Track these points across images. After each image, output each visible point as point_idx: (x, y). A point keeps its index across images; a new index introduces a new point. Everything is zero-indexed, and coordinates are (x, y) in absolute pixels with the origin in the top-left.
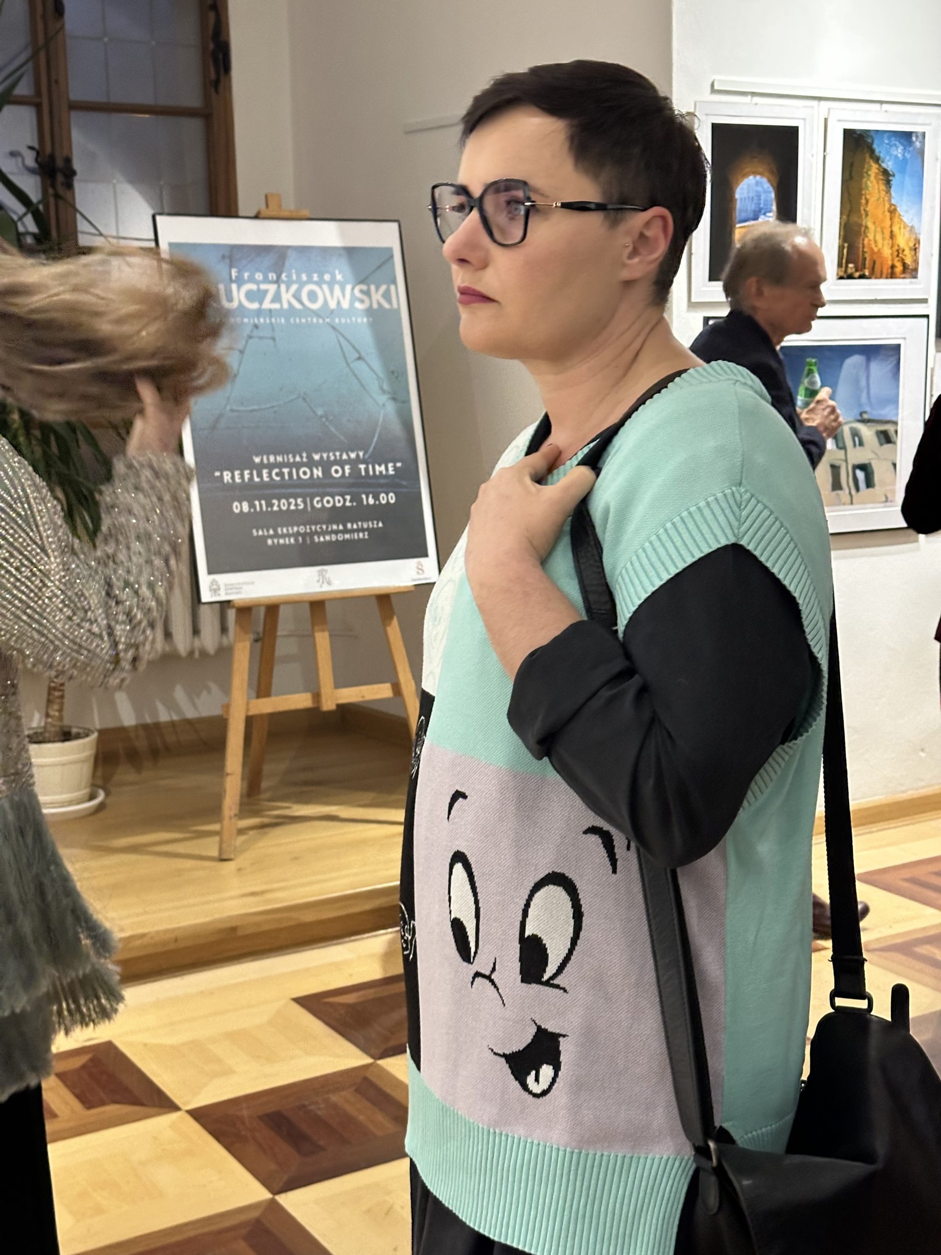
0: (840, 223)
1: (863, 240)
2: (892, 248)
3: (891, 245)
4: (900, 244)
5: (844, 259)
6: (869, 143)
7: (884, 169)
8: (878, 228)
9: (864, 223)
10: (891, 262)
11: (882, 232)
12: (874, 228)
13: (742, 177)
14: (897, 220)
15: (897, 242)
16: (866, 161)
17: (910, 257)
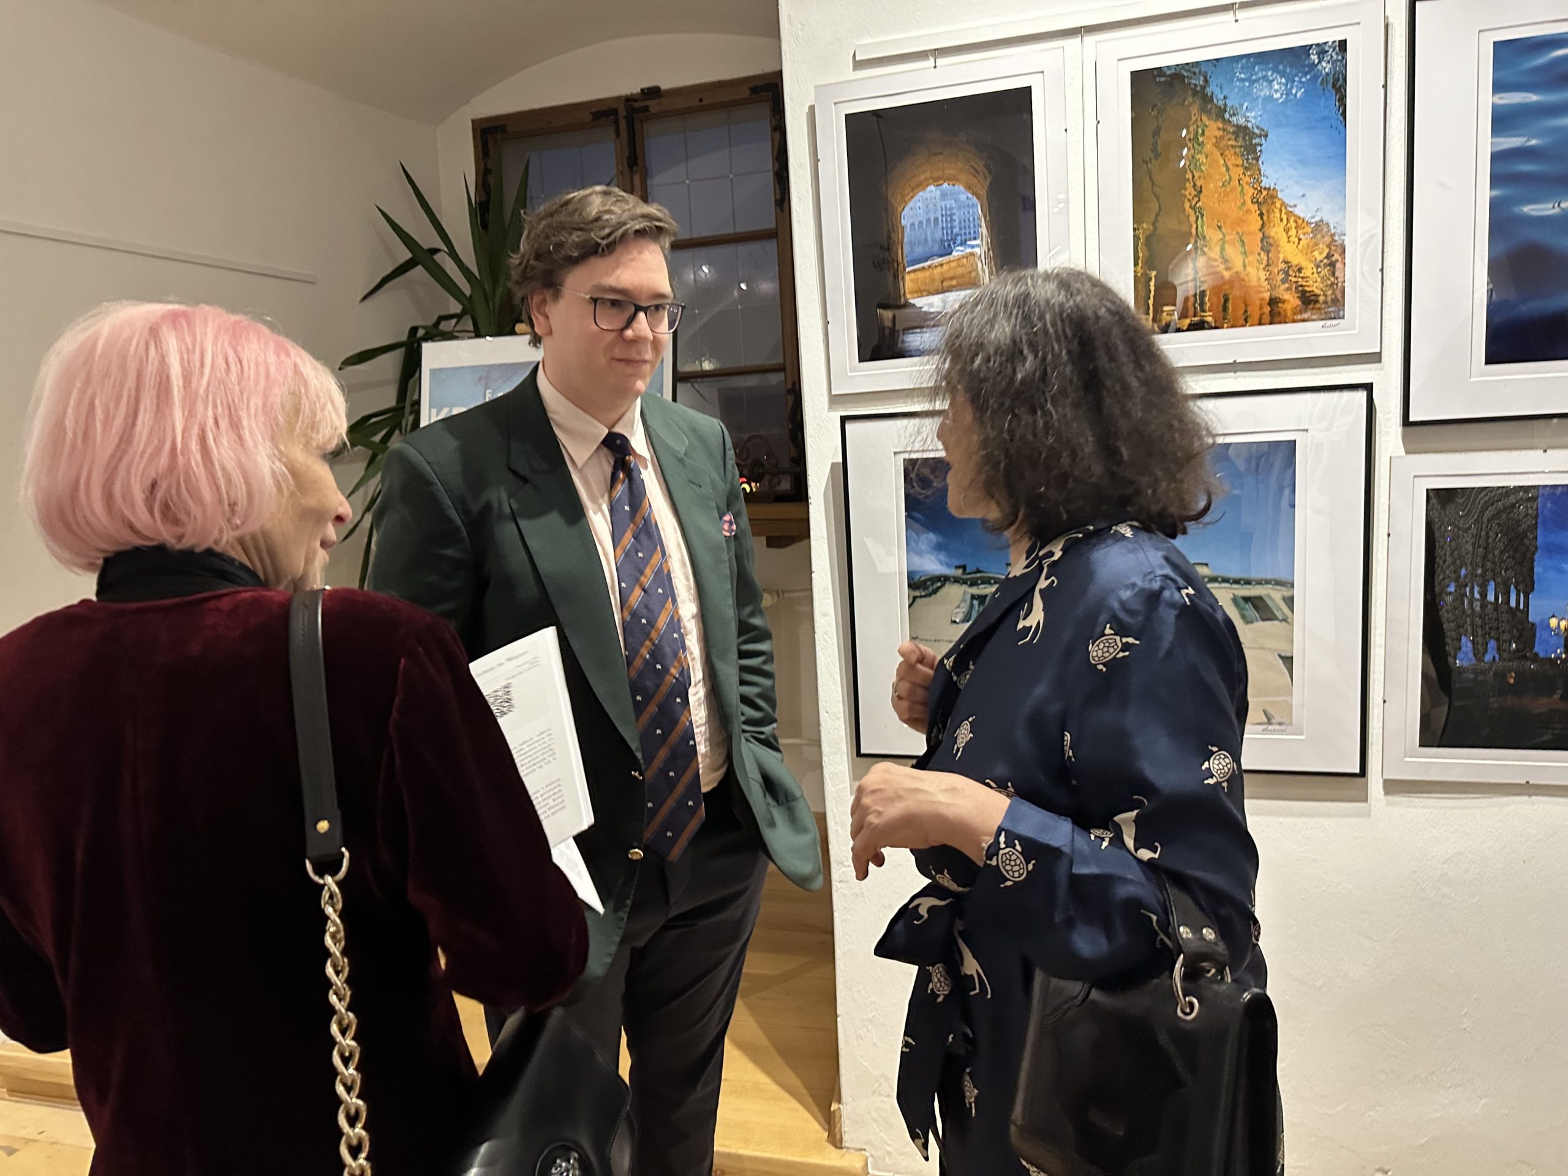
1: (1195, 260)
2: (1270, 268)
3: (1265, 262)
4: (1290, 258)
5: (1152, 298)
6: (1196, 85)
7: (1238, 127)
8: (1230, 234)
9: (1194, 231)
10: (1269, 293)
11: (1243, 242)
12: (1221, 236)
13: (913, 190)
14: (1278, 215)
15: (1281, 256)
16: (1191, 119)
17: (1319, 280)
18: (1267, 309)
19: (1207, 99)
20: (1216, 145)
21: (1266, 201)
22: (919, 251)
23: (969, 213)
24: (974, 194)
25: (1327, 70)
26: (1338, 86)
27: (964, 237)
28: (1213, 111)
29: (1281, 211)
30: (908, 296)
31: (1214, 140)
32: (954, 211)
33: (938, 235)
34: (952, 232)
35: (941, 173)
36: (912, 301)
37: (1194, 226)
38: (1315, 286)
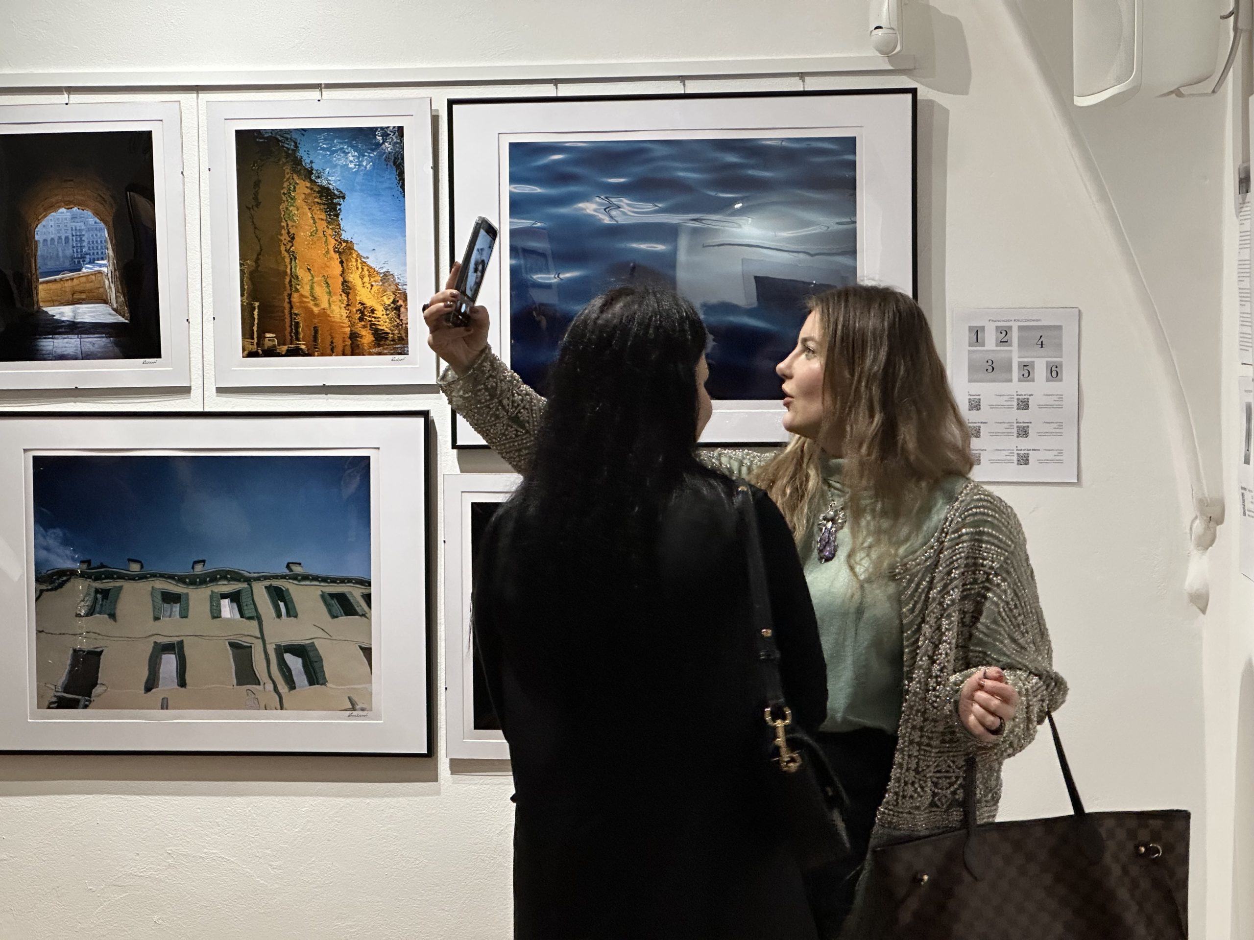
0: (242, 272)
1: (290, 296)
2: (350, 308)
3: (345, 302)
4: (365, 301)
5: (256, 325)
6: (288, 149)
7: (322, 187)
8: (318, 276)
9: (288, 271)
10: (349, 329)
11: (327, 283)
12: (310, 278)
13: (45, 210)
14: (354, 264)
15: (358, 298)
16: (284, 177)
17: (388, 320)
18: (349, 342)
19: (298, 162)
20: (305, 200)
21: (345, 251)
22: (51, 265)
23: (96, 235)
24: (101, 220)
25: (389, 149)
26: (397, 163)
27: (92, 257)
28: (302, 172)
29: (357, 261)
30: (41, 304)
31: (303, 196)
32: (83, 233)
33: (69, 252)
34: (81, 251)
35: (71, 198)
36: (45, 309)
37: (289, 267)
38: (385, 325)
